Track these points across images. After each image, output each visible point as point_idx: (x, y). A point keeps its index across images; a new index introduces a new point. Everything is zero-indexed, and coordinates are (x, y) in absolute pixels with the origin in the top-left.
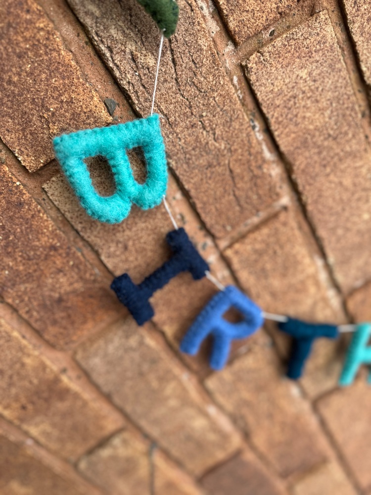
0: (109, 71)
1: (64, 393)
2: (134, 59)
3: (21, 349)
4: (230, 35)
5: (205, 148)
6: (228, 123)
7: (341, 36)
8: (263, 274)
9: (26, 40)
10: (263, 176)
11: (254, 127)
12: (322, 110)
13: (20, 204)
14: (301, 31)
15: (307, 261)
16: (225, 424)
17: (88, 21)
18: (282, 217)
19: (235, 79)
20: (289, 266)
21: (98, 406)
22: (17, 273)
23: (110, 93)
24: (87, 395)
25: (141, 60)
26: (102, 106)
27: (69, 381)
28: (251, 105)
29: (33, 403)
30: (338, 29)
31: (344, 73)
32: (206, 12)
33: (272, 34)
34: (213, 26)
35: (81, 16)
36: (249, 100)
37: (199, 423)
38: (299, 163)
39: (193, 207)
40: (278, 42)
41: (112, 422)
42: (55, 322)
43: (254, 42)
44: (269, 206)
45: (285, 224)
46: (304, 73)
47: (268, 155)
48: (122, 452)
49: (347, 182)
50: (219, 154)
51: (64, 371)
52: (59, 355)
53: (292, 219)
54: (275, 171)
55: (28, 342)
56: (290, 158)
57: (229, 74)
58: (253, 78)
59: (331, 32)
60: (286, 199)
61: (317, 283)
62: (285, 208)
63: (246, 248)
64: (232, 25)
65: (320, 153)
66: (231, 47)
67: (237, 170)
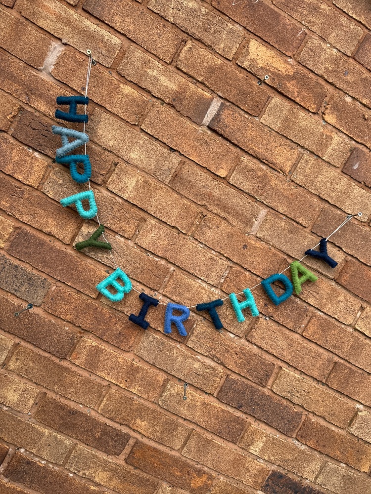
0: (103, 264)
1: (137, 370)
2: (107, 258)
3: (116, 356)
4: (128, 239)
5: (138, 268)
6: (140, 258)
7: (157, 221)
8: (180, 294)
9: (81, 268)
10: (159, 266)
11: (148, 255)
12: (165, 240)
13: (97, 309)
14: (145, 227)
15: (193, 282)
16: (208, 362)
17: (93, 256)
18: (175, 274)
19: (135, 247)
20: (188, 288)
21: (153, 371)
22: (104, 330)
23: (106, 269)
24: (146, 367)
25: (109, 257)
26: (105, 273)
27: (137, 364)
28: (144, 251)
29: (129, 378)
30: (155, 220)
31: (164, 228)
32: (119, 238)
33: (138, 231)
34: (123, 239)
35: (90, 256)
36: (142, 250)
37: (197, 365)
38: (168, 256)
39: (144, 285)
40: (141, 233)
41: (162, 377)
42: (122, 342)
43: (135, 236)
44: (168, 272)
45: (177, 275)
46: (153, 235)
47: (157, 259)
48: (174, 391)
49: (188, 253)
50: (142, 267)
51: (133, 360)
52: (129, 354)
53: (179, 272)
54: (163, 262)
55: (117, 353)
56: (164, 257)
57: (133, 247)
58: (139, 244)
59: (153, 222)
60: (172, 268)
61: (203, 288)
62: (174, 270)
63: (169, 289)
64: (126, 237)
65: (172, 251)
66: (130, 241)
67: (150, 268)
